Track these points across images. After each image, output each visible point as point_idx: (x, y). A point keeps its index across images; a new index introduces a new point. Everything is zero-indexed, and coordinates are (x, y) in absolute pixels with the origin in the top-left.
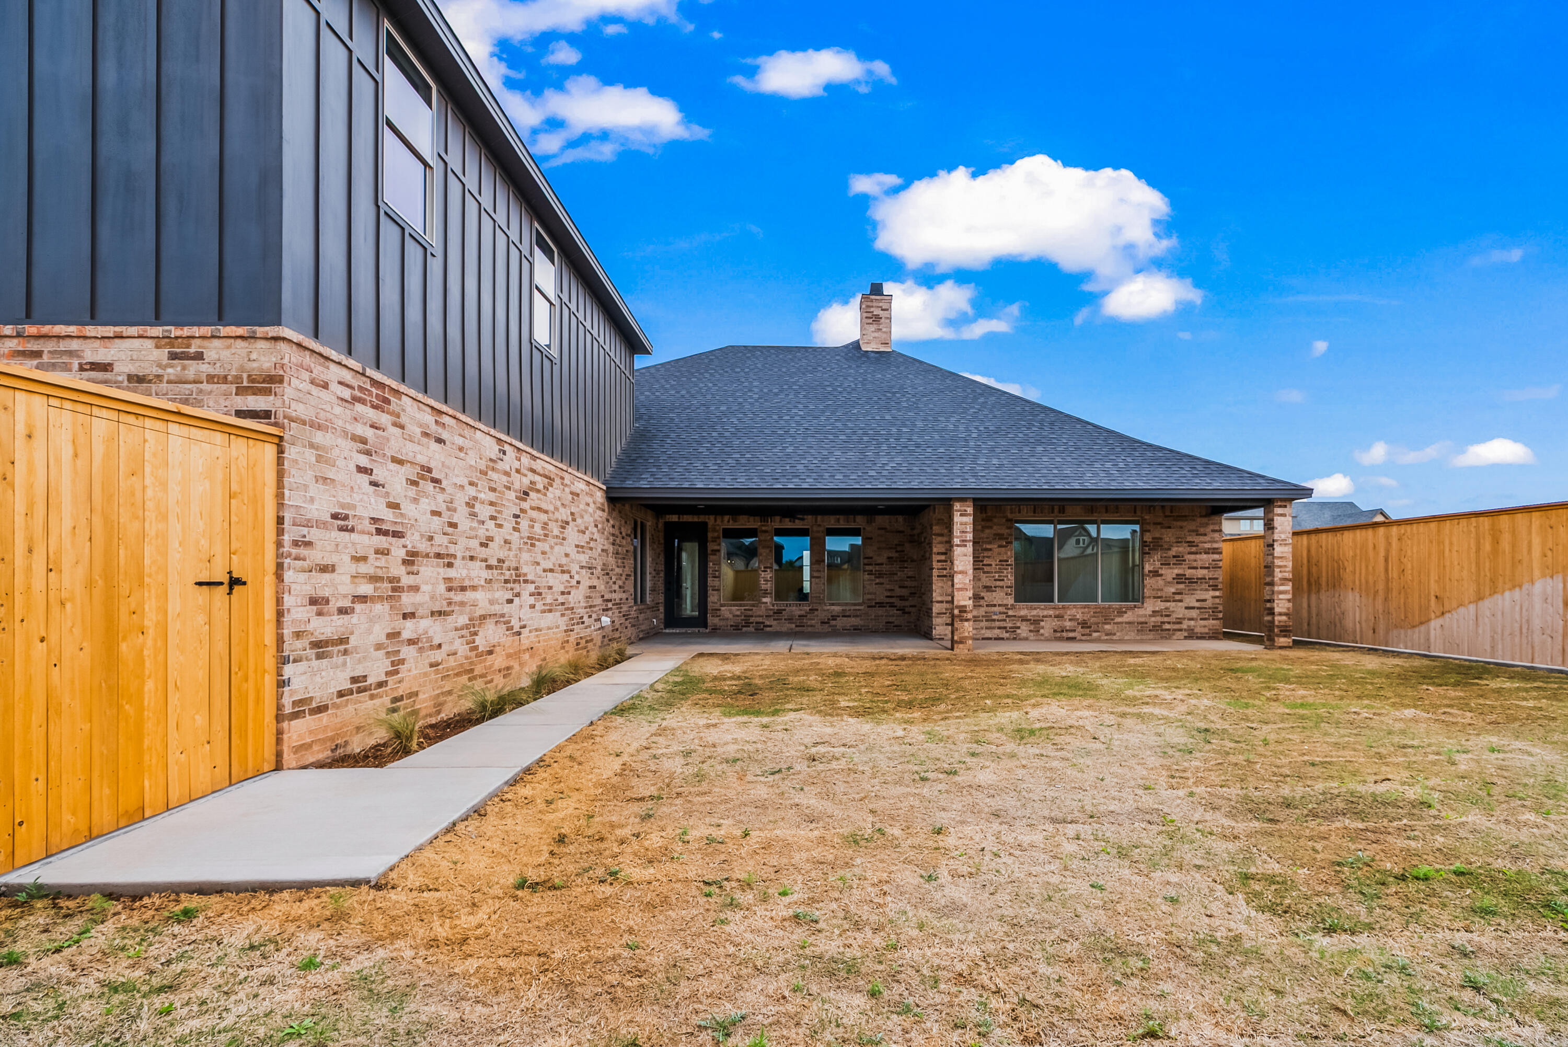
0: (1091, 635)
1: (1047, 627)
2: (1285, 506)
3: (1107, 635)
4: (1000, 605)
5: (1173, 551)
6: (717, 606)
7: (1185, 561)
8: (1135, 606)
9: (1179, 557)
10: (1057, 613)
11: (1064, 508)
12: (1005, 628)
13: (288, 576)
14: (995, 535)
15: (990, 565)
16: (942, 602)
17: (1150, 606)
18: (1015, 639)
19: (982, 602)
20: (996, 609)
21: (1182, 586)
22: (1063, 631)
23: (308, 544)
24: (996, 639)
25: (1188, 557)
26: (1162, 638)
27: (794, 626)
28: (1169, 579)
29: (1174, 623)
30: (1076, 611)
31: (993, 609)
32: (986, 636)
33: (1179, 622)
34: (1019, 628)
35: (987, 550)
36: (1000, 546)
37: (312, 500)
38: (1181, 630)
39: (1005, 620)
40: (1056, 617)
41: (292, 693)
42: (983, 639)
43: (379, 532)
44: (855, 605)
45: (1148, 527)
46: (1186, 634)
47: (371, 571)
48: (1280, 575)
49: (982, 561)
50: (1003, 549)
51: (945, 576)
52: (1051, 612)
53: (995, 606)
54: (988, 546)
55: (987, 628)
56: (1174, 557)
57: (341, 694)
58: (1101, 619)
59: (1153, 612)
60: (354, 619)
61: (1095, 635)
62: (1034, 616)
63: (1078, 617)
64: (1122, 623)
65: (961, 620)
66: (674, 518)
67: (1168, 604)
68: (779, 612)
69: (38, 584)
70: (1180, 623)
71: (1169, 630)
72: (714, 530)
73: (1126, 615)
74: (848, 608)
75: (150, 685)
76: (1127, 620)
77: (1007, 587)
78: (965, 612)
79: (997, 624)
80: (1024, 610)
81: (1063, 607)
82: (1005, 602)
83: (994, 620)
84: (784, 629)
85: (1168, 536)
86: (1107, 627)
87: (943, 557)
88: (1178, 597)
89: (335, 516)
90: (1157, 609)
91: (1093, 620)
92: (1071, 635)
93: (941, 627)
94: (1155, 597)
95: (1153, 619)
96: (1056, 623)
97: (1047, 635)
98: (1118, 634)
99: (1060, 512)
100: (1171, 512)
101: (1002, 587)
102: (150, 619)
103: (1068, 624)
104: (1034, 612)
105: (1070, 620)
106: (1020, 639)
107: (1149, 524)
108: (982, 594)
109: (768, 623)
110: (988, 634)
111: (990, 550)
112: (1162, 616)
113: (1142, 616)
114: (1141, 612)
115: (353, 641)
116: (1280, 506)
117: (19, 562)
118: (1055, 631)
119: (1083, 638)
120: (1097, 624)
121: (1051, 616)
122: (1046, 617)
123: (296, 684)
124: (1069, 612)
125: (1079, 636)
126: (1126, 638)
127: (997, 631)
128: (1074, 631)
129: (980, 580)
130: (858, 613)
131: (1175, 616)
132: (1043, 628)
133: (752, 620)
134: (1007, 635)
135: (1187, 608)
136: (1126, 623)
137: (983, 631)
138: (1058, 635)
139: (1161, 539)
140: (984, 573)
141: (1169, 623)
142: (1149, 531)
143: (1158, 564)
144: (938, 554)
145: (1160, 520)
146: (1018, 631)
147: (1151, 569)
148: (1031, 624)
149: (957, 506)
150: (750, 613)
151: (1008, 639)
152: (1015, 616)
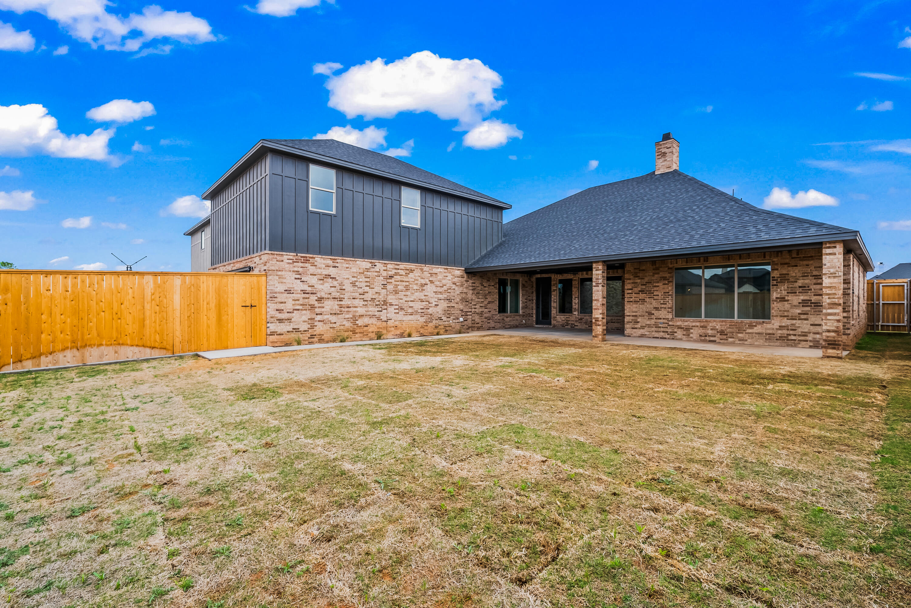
0: (727, 340)
1: (695, 333)
2: (835, 247)
3: (740, 340)
4: (664, 319)
5: (800, 282)
6: (555, 315)
7: (811, 290)
8: (763, 322)
9: (805, 287)
10: (702, 324)
11: (707, 258)
12: (667, 332)
13: (268, 305)
14: (661, 277)
15: (658, 295)
16: (630, 316)
17: (775, 323)
18: (673, 339)
19: (653, 316)
20: (662, 321)
21: (808, 309)
22: (706, 336)
23: (276, 297)
24: (661, 338)
25: (813, 287)
26: (788, 346)
27: (587, 326)
28: (795, 302)
29: (799, 335)
30: (717, 324)
31: (659, 321)
32: (655, 336)
33: (805, 334)
34: (676, 332)
35: (656, 286)
36: (664, 284)
37: (277, 287)
38: (807, 341)
39: (667, 328)
40: (701, 327)
41: (270, 330)
42: (653, 338)
43: (304, 293)
44: (617, 316)
45: (776, 267)
46: (811, 344)
47: (302, 303)
48: (828, 301)
49: (653, 293)
50: (666, 286)
51: (631, 302)
52: (698, 324)
53: (661, 319)
54: (657, 285)
55: (655, 331)
56: (800, 287)
57: (288, 332)
58: (735, 330)
59: (780, 326)
60: (294, 314)
61: (730, 340)
62: (686, 326)
63: (717, 327)
64: (753, 333)
65: (596, 325)
66: (539, 276)
67: (794, 322)
68: (581, 319)
69: (205, 306)
70: (807, 336)
71: (795, 340)
72: (554, 281)
73: (755, 328)
74: (613, 318)
75: (229, 325)
76: (757, 332)
77: (668, 308)
78: (598, 321)
79: (662, 329)
80: (679, 322)
81: (706, 321)
82: (667, 317)
83: (660, 327)
84: (583, 328)
85: (794, 272)
86: (740, 335)
87: (630, 291)
88: (803, 317)
89: (286, 290)
90: (784, 324)
91: (728, 330)
92: (712, 339)
93: (629, 330)
94: (781, 316)
95: (780, 332)
96: (701, 331)
97: (695, 338)
98: (749, 340)
99: (704, 261)
100: (798, 255)
101: (665, 308)
102: (230, 312)
103: (710, 332)
104: (686, 324)
105: (711, 329)
106: (677, 339)
107: (777, 264)
108: (653, 312)
109: (576, 324)
110: (657, 335)
111: (658, 286)
112: (788, 330)
113: (769, 329)
114: (769, 326)
115: (293, 320)
116: (829, 248)
117: (201, 303)
118: (701, 336)
119: (721, 341)
120: (732, 333)
121: (697, 326)
122: (694, 326)
123: (271, 328)
124: (710, 324)
125: (718, 340)
126: (756, 343)
127: (662, 334)
128: (715, 336)
129: (651, 304)
130: (619, 321)
131: (800, 330)
132: (692, 333)
133: (569, 322)
134: (669, 336)
135: (812, 325)
136: (756, 333)
137: (654, 333)
138: (703, 338)
139: (788, 274)
140: (654, 300)
141: (795, 335)
142: (777, 269)
143: (784, 293)
144: (628, 289)
145: (787, 261)
146: (676, 334)
147: (779, 296)
148: (684, 330)
149: (594, 265)
150: (568, 319)
151: (669, 339)
152: (673, 325)
